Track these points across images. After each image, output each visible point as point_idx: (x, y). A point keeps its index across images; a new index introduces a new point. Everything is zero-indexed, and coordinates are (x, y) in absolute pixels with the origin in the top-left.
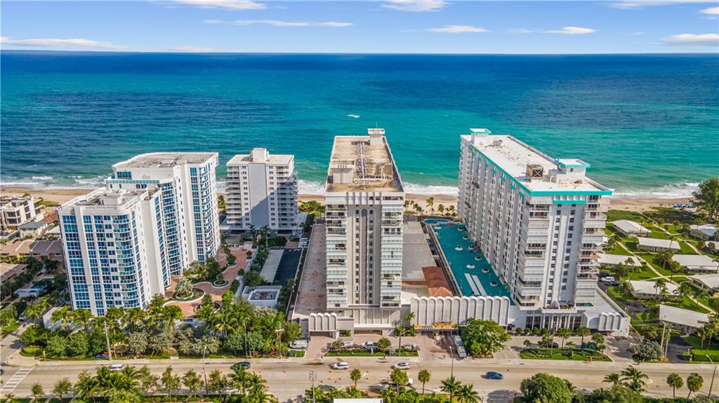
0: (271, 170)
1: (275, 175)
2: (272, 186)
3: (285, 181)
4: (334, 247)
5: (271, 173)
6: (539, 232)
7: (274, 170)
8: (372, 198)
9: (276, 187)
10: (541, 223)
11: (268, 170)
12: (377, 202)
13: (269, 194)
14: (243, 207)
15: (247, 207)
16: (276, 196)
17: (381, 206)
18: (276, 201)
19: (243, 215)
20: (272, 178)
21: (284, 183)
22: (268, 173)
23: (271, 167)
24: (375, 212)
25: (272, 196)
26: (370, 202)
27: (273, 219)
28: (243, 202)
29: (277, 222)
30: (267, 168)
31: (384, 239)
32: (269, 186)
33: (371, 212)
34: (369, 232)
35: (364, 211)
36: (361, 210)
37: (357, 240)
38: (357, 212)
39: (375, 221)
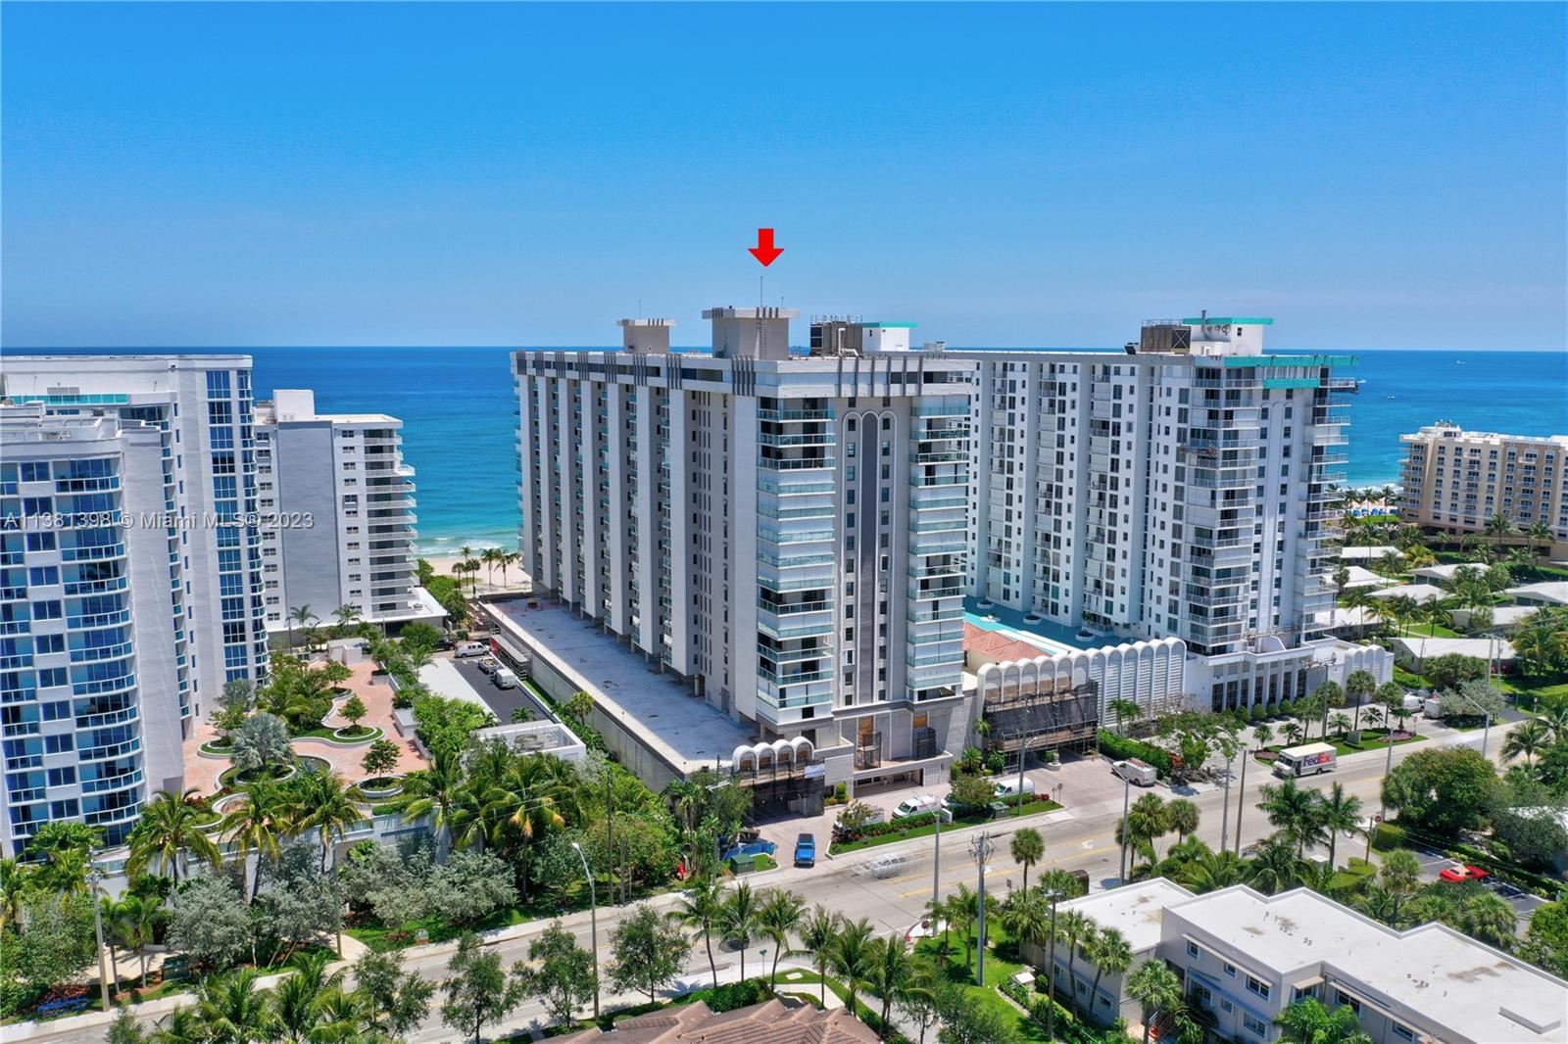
0: (349, 442)
1: (359, 457)
2: (351, 490)
3: (389, 473)
5: (349, 450)
11: (340, 441)
13: (342, 517)
16: (361, 521)
17: (920, 401)
20: (350, 465)
21: (384, 481)
22: (338, 450)
24: (895, 425)
25: (353, 522)
27: (355, 594)
29: (366, 601)
30: (337, 437)
31: (921, 498)
33: (886, 424)
34: (880, 484)
35: (870, 421)
36: (862, 419)
37: (852, 509)
38: (852, 424)
39: (895, 450)
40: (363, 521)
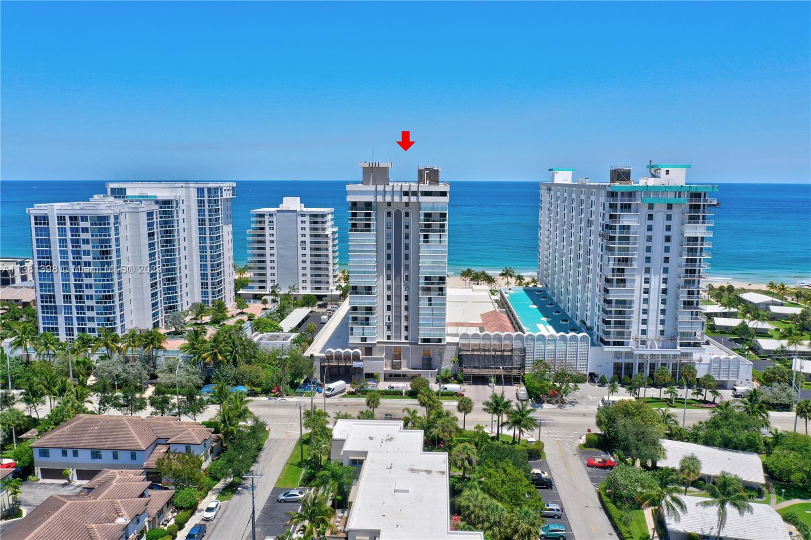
0: (303, 219)
1: (307, 225)
2: (304, 239)
5: (303, 222)
8: (406, 194)
9: (308, 240)
11: (300, 218)
12: (413, 199)
13: (300, 249)
14: (268, 264)
15: (272, 265)
17: (419, 203)
20: (303, 229)
21: (319, 235)
22: (299, 222)
23: (303, 215)
24: (411, 215)
25: (304, 252)
26: (405, 199)
27: (304, 282)
29: (308, 285)
31: (423, 249)
32: (300, 239)
33: (407, 214)
34: (403, 241)
35: (398, 213)
36: (393, 212)
37: (389, 252)
38: (389, 214)
39: (411, 227)
40: (308, 252)
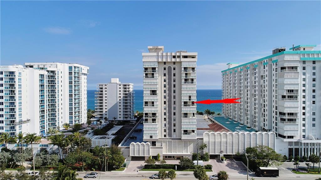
0: (120, 87)
1: (122, 90)
2: (120, 95)
3: (127, 93)
4: (149, 92)
5: (120, 88)
6: (293, 81)
7: (122, 86)
8: (174, 57)
9: (122, 96)
10: (293, 74)
11: (118, 86)
12: (178, 60)
13: (118, 100)
14: (104, 107)
15: (106, 107)
16: (122, 101)
17: (181, 62)
18: (122, 104)
19: (104, 112)
20: (120, 91)
21: (127, 94)
22: (118, 88)
23: (120, 85)
24: (177, 69)
25: (120, 101)
26: (173, 60)
27: (120, 115)
28: (104, 104)
29: (122, 116)
30: (118, 85)
31: (183, 86)
32: (118, 95)
33: (174, 69)
34: (173, 83)
36: (167, 67)
37: (165, 89)
38: (165, 69)
39: (177, 75)
